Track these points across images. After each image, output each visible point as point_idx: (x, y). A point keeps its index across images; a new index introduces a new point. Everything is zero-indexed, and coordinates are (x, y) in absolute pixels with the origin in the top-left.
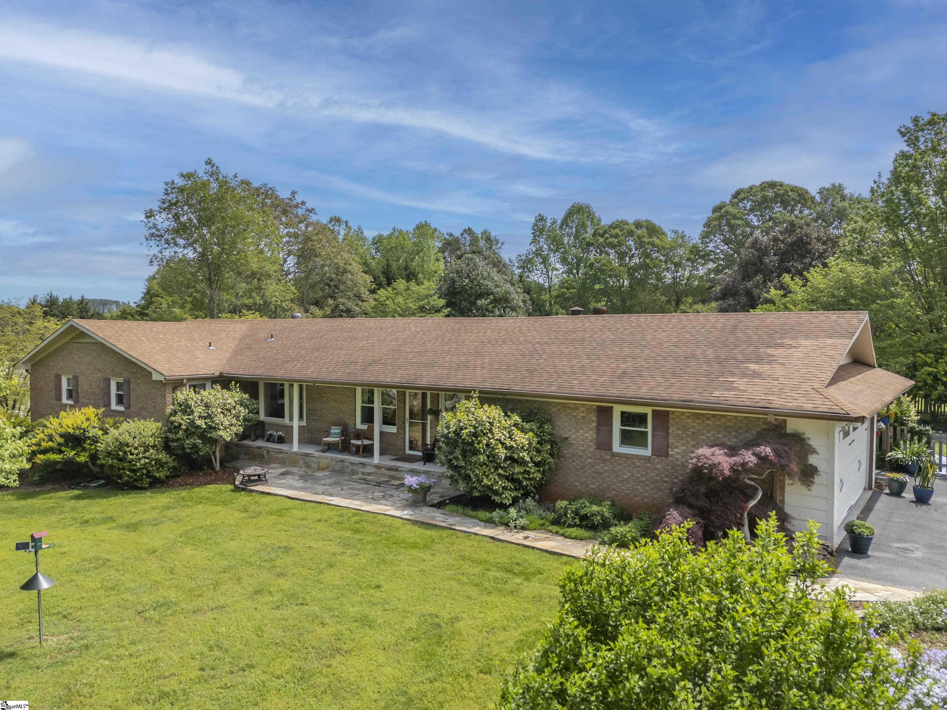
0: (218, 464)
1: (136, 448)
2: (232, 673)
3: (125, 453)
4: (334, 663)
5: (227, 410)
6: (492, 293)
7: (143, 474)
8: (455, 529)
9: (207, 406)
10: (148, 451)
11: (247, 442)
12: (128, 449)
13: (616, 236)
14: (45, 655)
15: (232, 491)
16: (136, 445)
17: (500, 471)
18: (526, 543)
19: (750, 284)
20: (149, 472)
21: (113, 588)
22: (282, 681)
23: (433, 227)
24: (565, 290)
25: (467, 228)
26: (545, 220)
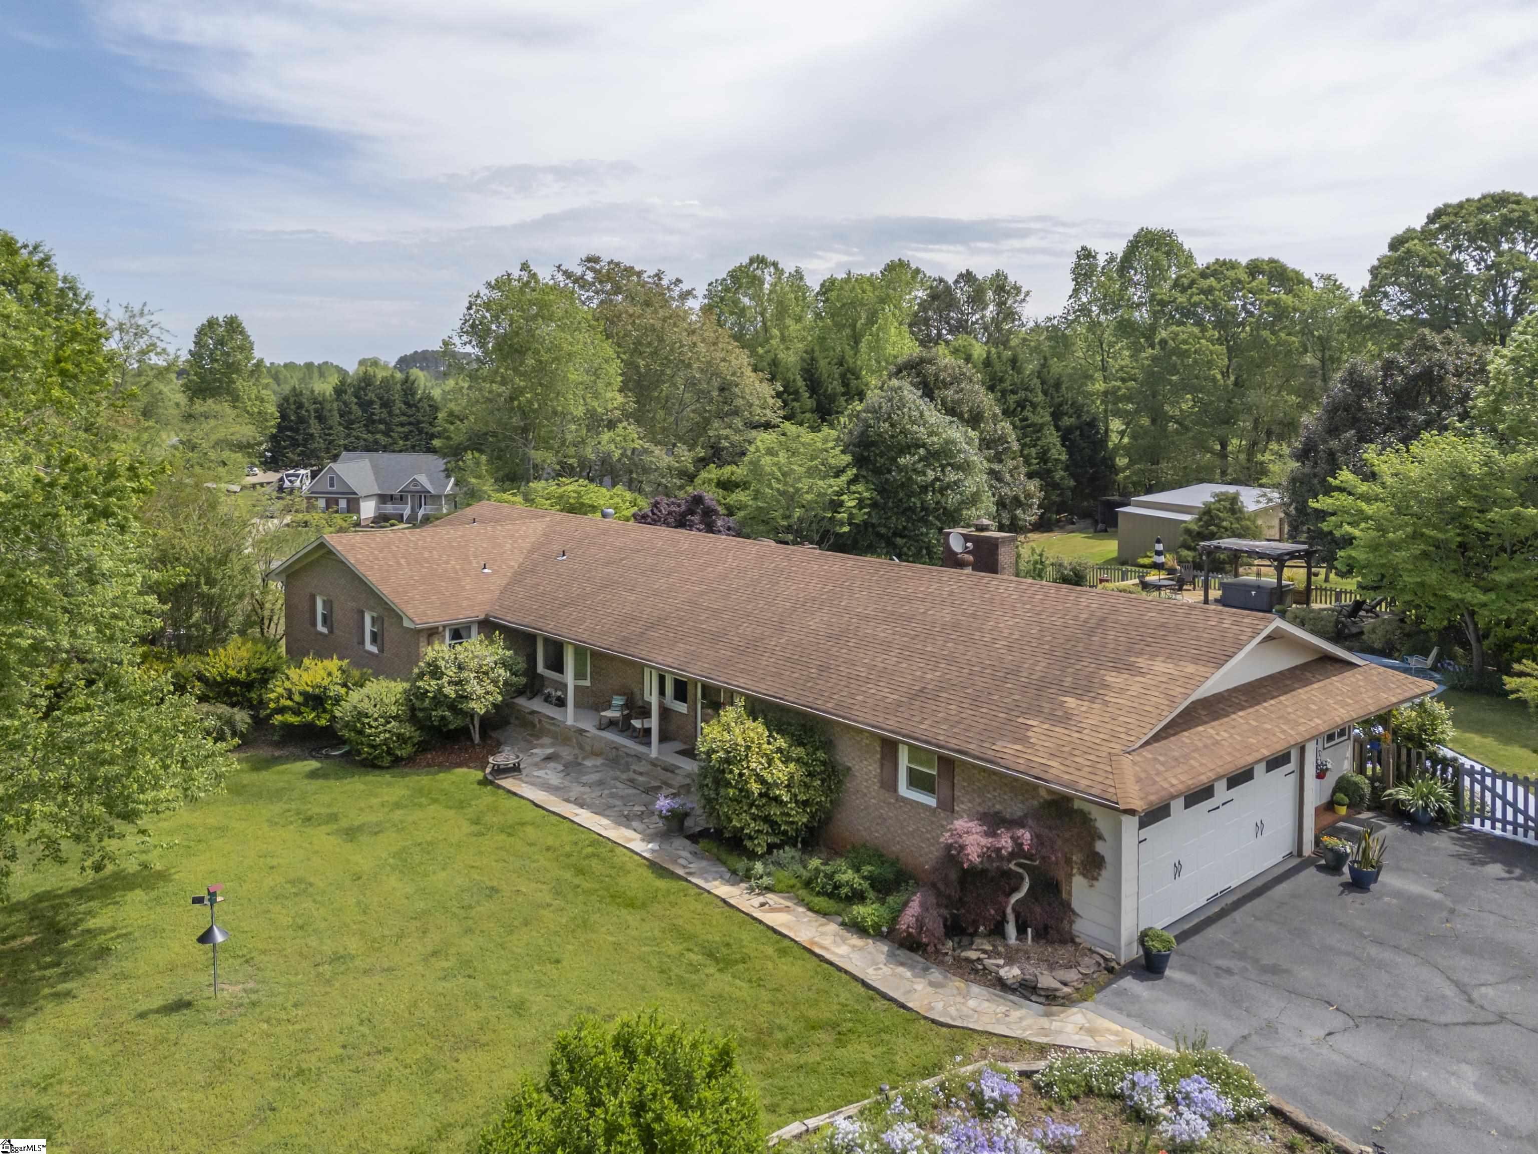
0: (477, 736)
1: (376, 720)
2: (369, 1055)
3: (363, 724)
4: (462, 1057)
5: (484, 673)
6: (924, 445)
7: (383, 751)
8: (690, 882)
9: (461, 668)
10: (389, 723)
11: (521, 701)
12: (367, 721)
13: (1210, 291)
14: (215, 1009)
15: (480, 783)
16: (376, 715)
17: (753, 810)
18: (757, 914)
19: (1334, 444)
20: (389, 748)
21: (301, 928)
22: (408, 1071)
23: (913, 266)
24: (1119, 383)
25: (964, 272)
26: (1094, 257)
